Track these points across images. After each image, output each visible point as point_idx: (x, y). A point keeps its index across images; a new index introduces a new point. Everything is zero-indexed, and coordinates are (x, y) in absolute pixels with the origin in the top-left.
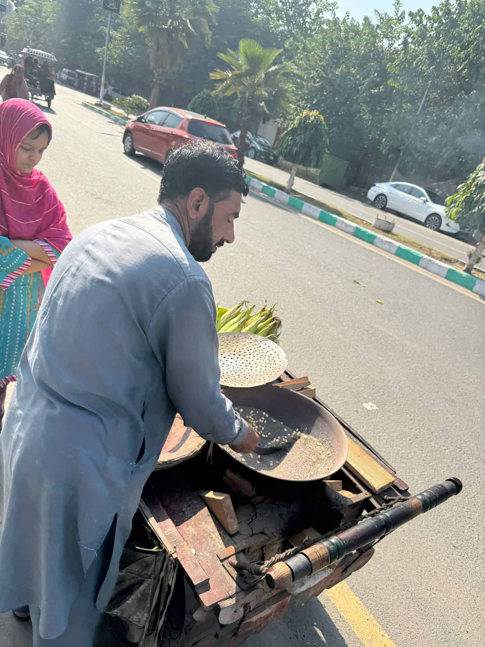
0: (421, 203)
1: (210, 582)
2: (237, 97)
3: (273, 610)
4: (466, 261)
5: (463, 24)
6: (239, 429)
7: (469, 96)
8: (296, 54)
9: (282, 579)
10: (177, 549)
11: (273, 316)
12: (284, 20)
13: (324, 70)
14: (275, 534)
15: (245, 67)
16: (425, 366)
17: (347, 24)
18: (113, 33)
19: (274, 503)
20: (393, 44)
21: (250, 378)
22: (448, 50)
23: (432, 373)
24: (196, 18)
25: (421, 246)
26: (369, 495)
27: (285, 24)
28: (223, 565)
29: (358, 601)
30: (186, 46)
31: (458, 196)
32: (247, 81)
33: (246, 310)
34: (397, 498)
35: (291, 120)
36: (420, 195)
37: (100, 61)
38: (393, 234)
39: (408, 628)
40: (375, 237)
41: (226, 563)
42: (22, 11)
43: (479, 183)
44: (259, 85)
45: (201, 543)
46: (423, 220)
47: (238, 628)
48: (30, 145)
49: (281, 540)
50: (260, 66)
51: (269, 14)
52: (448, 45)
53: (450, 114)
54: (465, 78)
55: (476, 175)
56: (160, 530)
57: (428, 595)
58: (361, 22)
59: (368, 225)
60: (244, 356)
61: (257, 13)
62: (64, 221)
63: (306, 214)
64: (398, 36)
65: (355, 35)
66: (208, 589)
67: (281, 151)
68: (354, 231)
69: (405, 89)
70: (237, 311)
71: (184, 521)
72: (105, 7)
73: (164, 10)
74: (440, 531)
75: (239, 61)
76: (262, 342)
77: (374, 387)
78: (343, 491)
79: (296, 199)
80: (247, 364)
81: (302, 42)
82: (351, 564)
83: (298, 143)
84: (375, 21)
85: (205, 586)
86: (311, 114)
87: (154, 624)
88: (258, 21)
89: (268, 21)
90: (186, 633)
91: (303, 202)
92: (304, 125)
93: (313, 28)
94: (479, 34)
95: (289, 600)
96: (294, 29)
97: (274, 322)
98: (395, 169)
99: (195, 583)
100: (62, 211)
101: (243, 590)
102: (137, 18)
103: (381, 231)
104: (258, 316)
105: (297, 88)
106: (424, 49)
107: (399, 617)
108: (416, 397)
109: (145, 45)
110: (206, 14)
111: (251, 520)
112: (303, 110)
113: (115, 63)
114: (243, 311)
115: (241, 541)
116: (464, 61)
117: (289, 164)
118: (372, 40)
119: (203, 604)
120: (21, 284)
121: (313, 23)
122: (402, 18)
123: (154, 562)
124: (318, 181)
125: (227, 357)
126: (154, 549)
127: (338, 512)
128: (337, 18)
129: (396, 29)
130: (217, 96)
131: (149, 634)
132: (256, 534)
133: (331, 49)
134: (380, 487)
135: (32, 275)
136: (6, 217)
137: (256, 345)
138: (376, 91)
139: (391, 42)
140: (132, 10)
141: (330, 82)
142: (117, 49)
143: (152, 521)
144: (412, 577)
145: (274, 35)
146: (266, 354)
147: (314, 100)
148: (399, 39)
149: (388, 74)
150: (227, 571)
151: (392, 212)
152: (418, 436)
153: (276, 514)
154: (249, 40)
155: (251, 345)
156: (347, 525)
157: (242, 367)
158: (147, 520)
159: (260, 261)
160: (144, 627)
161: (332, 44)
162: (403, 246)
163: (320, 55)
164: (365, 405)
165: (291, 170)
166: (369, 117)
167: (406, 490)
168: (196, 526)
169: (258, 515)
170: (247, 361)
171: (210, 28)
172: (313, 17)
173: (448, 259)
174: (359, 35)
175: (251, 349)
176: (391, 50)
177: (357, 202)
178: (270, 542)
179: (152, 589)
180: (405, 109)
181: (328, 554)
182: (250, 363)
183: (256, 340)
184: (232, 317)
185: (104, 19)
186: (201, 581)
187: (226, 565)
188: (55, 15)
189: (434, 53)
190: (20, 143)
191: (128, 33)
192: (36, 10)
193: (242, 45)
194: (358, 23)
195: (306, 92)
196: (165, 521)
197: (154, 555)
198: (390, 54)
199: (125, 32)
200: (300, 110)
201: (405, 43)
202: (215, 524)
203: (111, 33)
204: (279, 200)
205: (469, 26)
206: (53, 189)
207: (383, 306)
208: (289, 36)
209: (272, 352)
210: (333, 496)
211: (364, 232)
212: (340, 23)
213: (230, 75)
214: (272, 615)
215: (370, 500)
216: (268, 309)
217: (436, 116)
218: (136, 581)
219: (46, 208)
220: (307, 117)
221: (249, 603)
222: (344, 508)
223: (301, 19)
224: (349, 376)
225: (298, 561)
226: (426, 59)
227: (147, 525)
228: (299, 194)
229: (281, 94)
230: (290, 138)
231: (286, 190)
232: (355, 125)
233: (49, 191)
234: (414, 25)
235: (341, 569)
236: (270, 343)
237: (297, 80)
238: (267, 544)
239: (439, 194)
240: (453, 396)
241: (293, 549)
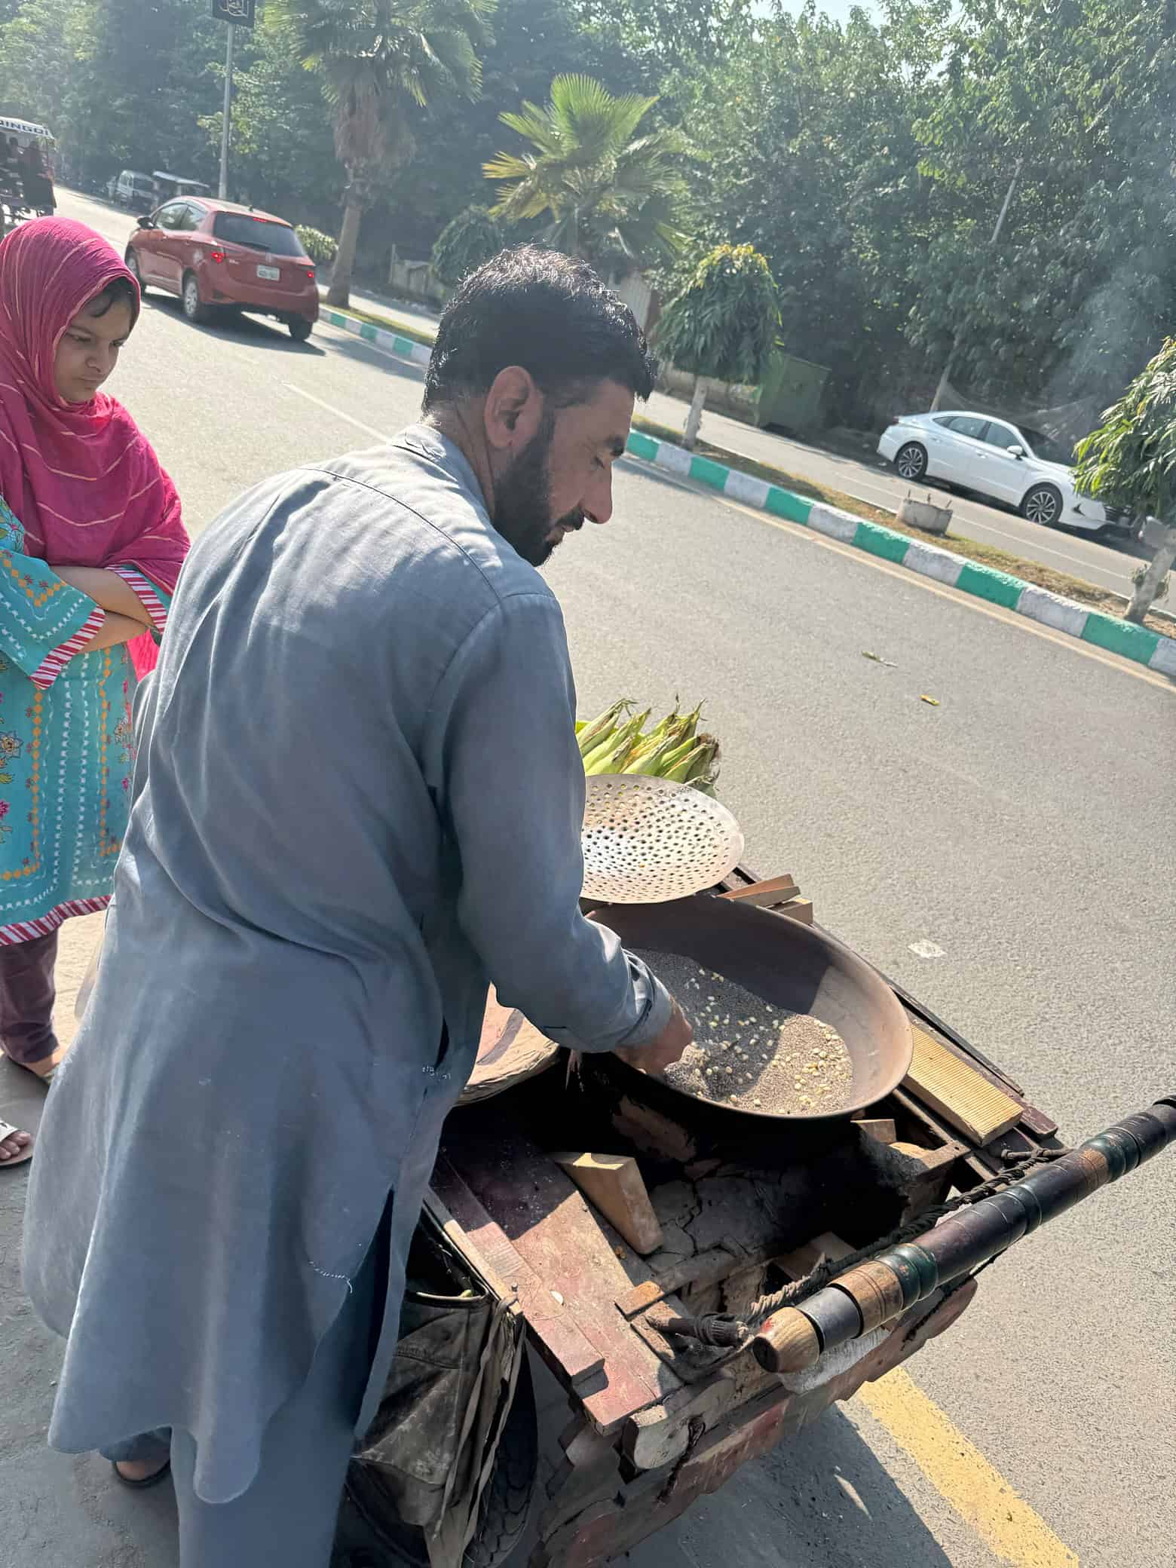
0: (1010, 460)
1: (607, 1367)
2: (552, 219)
3: (747, 1435)
4: (1129, 595)
5: (1096, 14)
6: (643, 1003)
7: (1114, 191)
8: (689, 110)
9: (794, 1349)
10: (520, 1292)
11: (697, 733)
12: (654, 26)
13: (759, 145)
14: (750, 1250)
15: (568, 145)
16: (1051, 849)
17: (810, 29)
18: (240, 78)
19: (740, 1176)
20: (924, 73)
21: (656, 882)
22: (1061, 82)
23: (1069, 864)
24: (442, 29)
25: (1019, 563)
26: (964, 1149)
27: (659, 37)
28: (633, 1328)
29: (934, 1411)
30: (422, 101)
31: (1104, 436)
32: (574, 178)
33: (629, 722)
34: (1033, 1154)
35: (685, 271)
36: (1007, 441)
37: (210, 146)
38: (948, 537)
39: (1060, 1469)
40: (906, 546)
41: (639, 1322)
42: (14, 33)
43: (1155, 402)
44: (604, 187)
45: (574, 1279)
46: (1017, 502)
47: (672, 1478)
48: (88, 332)
49: (765, 1264)
50: (605, 141)
51: (617, 14)
52: (1059, 68)
53: (1073, 237)
54: (1105, 149)
55: (1148, 382)
56: (474, 1250)
57: (1101, 1391)
58: (845, 21)
59: (887, 517)
60: (637, 831)
61: (587, 13)
62: (177, 519)
63: (734, 498)
64: (937, 53)
65: (832, 56)
66: (604, 1384)
67: (668, 346)
68: (853, 534)
69: (959, 183)
70: (608, 725)
71: (527, 1228)
72: (217, 14)
73: (364, 13)
74: (1117, 1238)
75: (552, 130)
76: (678, 795)
77: (932, 904)
78: (897, 1144)
79: (710, 462)
80: (646, 850)
81: (703, 79)
82: (926, 1318)
83: (708, 325)
84: (878, 19)
85: (596, 1376)
86: (735, 252)
87: (466, 1476)
88: (592, 31)
89: (616, 30)
90: (550, 1495)
91: (726, 468)
92: (719, 282)
93: (726, 43)
94: (1134, 38)
95: (784, 1408)
96: (680, 46)
97: (701, 747)
98: (943, 380)
99: (572, 1371)
100: (169, 493)
101: (686, 1384)
102: (298, 36)
103: (920, 532)
104: (661, 735)
105: (694, 192)
106: (1001, 82)
107: (1038, 1445)
108: (1035, 922)
109: (320, 102)
110: (465, 20)
111: (688, 1218)
112: (711, 247)
113: (247, 151)
114: (622, 724)
115: (670, 1268)
116: (1100, 106)
117: (686, 377)
118: (874, 64)
119: (596, 1421)
120: (83, 675)
121: (725, 31)
122: (944, 8)
123: (464, 1326)
124: (757, 417)
125: (595, 835)
126: (465, 1296)
127: (892, 1191)
128: (786, 14)
129: (931, 35)
130: (502, 218)
131: (454, 1502)
132: (705, 1251)
133: (774, 92)
134: (990, 1129)
135: (108, 652)
136: (38, 512)
137: (662, 802)
138: (888, 190)
139: (919, 69)
140: (285, 17)
141: (774, 173)
142: (252, 116)
143: (452, 1229)
144: (1060, 1350)
145: (631, 64)
146: (689, 824)
147: (738, 220)
148: (940, 59)
149: (914, 149)
150: (645, 1341)
151: (938, 484)
152: (1047, 1016)
153: (749, 1202)
154: (575, 77)
155: (649, 803)
156: (922, 1221)
157: (633, 857)
158: (440, 1229)
159: (635, 613)
160: (443, 1486)
161: (776, 78)
162: (975, 566)
163: (749, 107)
164: (914, 948)
165: (692, 393)
166: (874, 255)
167: (1052, 1135)
168: (558, 1236)
169: (705, 1206)
170: (644, 842)
171: (476, 55)
172: (725, 15)
173: (1085, 590)
174: (842, 54)
175: (652, 814)
176: (920, 88)
177: (853, 465)
178: (738, 1269)
179: (461, 1395)
180: (960, 233)
181: (898, 1285)
182: (651, 848)
183: (661, 791)
184: (595, 740)
185: (216, 45)
186: (585, 1367)
187: (639, 1328)
188: (94, 39)
189: (1028, 89)
190: (64, 327)
191: (276, 75)
192: (48, 31)
193: (560, 89)
194: (838, 25)
195: (719, 201)
196: (483, 1229)
197: (464, 1311)
198: (919, 97)
199: (270, 74)
200: (706, 246)
201: (955, 68)
202: (604, 1231)
203: (235, 77)
204: (668, 468)
205: (1109, 18)
206: (143, 439)
207: (937, 710)
208: (669, 65)
209: (704, 818)
210: (879, 1156)
211: (880, 535)
212: (794, 26)
213: (533, 166)
214: (747, 1447)
215: (967, 1160)
216: (683, 717)
217: (1037, 244)
218: (422, 1376)
219: (132, 486)
220: (726, 261)
221: (701, 1416)
222: (907, 1182)
223: (697, 23)
224: (870, 879)
225: (826, 1304)
226: (1007, 105)
227: (441, 1240)
228: (715, 449)
229: (659, 206)
230: (687, 314)
231: (683, 442)
232: (840, 276)
233: (137, 444)
234: (974, 23)
235: (902, 1332)
236: (697, 796)
237: (695, 172)
238: (732, 1273)
239: (1051, 436)
240: (1123, 918)
241: (800, 1282)
